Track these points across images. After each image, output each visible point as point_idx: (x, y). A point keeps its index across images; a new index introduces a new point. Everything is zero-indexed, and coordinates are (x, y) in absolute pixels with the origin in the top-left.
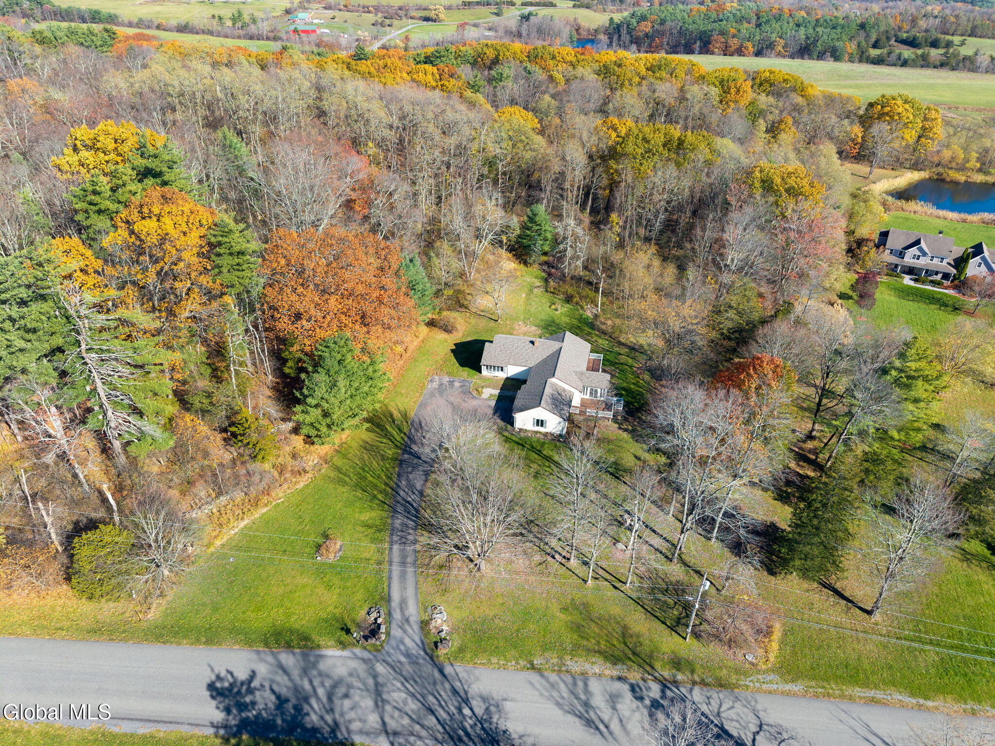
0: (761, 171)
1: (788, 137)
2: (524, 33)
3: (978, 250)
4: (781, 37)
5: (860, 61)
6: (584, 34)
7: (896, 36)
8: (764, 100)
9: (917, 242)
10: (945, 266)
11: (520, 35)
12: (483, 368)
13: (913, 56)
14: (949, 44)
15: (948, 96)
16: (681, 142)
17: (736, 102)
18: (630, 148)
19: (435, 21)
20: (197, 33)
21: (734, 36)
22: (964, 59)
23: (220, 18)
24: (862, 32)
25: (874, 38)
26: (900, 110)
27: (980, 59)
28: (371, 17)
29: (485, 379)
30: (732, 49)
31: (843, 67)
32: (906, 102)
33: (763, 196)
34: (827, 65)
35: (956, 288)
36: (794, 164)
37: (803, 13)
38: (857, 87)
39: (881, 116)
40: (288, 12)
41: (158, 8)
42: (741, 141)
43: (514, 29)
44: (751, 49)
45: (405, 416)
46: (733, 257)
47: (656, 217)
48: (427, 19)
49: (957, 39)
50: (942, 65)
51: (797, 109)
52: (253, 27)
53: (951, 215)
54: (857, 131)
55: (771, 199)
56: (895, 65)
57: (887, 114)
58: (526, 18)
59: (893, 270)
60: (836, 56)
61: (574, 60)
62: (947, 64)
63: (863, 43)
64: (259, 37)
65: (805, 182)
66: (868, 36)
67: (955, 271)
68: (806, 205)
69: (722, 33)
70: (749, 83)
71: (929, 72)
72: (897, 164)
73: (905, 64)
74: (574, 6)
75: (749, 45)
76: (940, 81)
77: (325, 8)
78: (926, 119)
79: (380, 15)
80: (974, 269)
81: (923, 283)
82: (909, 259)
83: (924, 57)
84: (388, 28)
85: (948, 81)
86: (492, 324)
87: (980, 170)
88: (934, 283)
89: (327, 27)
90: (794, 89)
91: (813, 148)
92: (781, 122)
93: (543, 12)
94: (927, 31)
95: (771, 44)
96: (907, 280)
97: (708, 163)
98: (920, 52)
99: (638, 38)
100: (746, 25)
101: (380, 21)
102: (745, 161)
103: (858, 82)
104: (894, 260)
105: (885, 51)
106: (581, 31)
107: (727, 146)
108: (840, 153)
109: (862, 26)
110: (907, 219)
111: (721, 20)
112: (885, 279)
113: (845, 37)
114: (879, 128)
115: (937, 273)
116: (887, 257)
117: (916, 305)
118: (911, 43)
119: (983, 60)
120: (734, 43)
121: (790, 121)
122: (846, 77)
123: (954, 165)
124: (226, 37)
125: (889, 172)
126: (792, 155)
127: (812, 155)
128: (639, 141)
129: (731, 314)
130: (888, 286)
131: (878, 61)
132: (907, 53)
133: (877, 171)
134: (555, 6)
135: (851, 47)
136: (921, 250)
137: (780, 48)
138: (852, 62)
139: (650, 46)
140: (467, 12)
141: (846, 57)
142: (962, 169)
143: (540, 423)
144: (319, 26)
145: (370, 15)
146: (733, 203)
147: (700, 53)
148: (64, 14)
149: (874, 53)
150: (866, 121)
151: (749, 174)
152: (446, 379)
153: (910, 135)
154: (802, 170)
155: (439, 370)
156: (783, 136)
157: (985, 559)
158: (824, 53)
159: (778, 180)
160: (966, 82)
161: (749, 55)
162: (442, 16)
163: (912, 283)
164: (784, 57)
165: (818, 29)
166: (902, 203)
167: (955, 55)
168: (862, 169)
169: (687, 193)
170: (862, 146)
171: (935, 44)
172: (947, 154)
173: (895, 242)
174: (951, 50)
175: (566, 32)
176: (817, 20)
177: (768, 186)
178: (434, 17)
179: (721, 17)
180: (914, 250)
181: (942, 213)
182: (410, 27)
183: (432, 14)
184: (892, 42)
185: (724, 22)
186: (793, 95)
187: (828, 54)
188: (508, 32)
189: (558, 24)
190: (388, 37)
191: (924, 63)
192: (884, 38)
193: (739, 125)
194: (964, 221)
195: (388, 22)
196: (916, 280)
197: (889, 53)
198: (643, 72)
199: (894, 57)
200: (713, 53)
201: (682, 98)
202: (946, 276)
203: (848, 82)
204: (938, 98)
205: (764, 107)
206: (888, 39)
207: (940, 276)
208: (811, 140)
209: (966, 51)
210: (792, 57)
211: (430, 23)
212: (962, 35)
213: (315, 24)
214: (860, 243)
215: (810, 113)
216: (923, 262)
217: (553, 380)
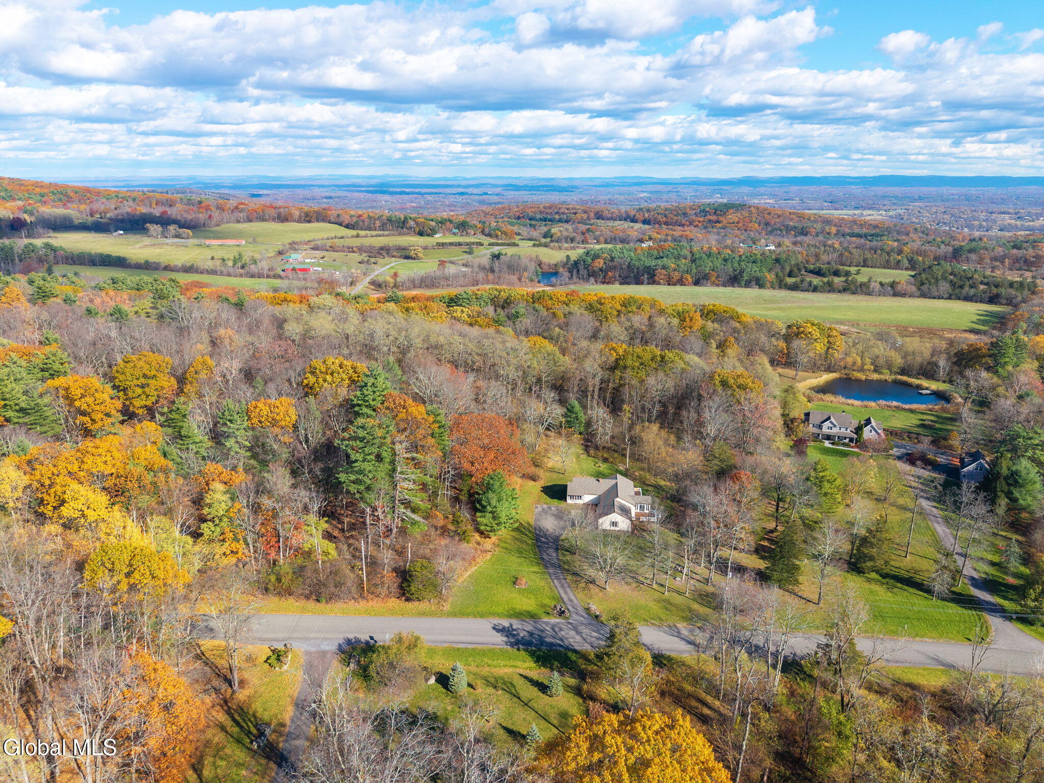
0: (719, 376)
1: (733, 351)
2: (496, 269)
3: (868, 422)
4: (713, 270)
5: (780, 287)
6: (546, 268)
7: (805, 267)
8: (710, 326)
9: (829, 418)
10: (849, 433)
11: (492, 271)
12: (568, 498)
13: (821, 284)
14: (847, 274)
15: (851, 315)
16: (663, 357)
17: (691, 327)
18: (629, 362)
19: (414, 259)
20: (202, 273)
21: (675, 270)
22: (861, 285)
23: (223, 260)
24: (777, 265)
25: (788, 270)
26: (810, 330)
27: (873, 284)
28: (356, 257)
29: (570, 505)
30: (674, 280)
31: (767, 293)
32: (813, 325)
33: (724, 390)
34: (753, 292)
35: (857, 447)
36: (740, 370)
37: (729, 251)
38: (780, 309)
39: (797, 335)
40: (280, 253)
41: (158, 251)
42: (699, 355)
43: (488, 267)
44: (690, 280)
45: (529, 524)
46: (711, 429)
47: (654, 407)
48: (407, 257)
49: (853, 269)
50: (844, 290)
51: (735, 330)
52: (253, 266)
53: (856, 403)
54: (782, 344)
55: (729, 393)
56: (807, 290)
57: (802, 332)
58: (496, 257)
59: (816, 437)
60: (760, 283)
61: (566, 300)
62: (848, 289)
63: (780, 274)
64: (260, 276)
65: (749, 380)
66: (783, 268)
67: (856, 436)
68: (753, 395)
69: (664, 267)
70: (698, 314)
71: (834, 296)
72: (814, 367)
73: (815, 289)
74: (534, 245)
75: (689, 277)
76: (844, 304)
77: (313, 249)
78: (829, 336)
79: (365, 255)
80: (867, 433)
81: (837, 445)
82: (825, 429)
83: (830, 284)
84: (373, 265)
85: (850, 303)
86: (561, 476)
87: (875, 371)
88: (844, 445)
89: (319, 265)
90: (732, 318)
91: (752, 358)
92: (726, 340)
93: (510, 251)
94: (829, 263)
95: (706, 275)
96: (827, 444)
97: (683, 371)
98: (825, 280)
99: (594, 272)
100: (684, 261)
101: (366, 259)
102: (708, 369)
103: (781, 305)
104: (816, 430)
105: (798, 279)
106: (543, 265)
107: (693, 359)
108: (772, 362)
109: (777, 260)
110: (826, 407)
111: (662, 258)
112: (812, 444)
113: (764, 270)
114: (796, 343)
115: (845, 438)
116: (811, 429)
117: (834, 458)
118: (818, 273)
119: (875, 286)
120: (676, 276)
121: (732, 340)
122: (771, 301)
123: (855, 368)
124: (229, 275)
125: (810, 374)
126: (738, 364)
127: (752, 364)
128: (635, 359)
129: (716, 462)
130: (815, 448)
131: (794, 288)
132: (816, 281)
133: (801, 374)
134: (518, 245)
135: (770, 277)
136: (831, 422)
137: (713, 279)
138: (774, 289)
139: (604, 277)
140: (442, 251)
141: (768, 285)
142: (862, 370)
143: (614, 524)
144: (313, 264)
145: (355, 255)
146: (705, 395)
147: (649, 284)
148: (75, 259)
149: (790, 281)
150: (787, 338)
151: (712, 378)
152: (545, 506)
153: (820, 347)
154: (746, 373)
155: (538, 502)
156: (729, 351)
157: (879, 581)
158: (750, 282)
159: (732, 381)
160: (864, 304)
161: (689, 285)
162: (420, 255)
163: (830, 446)
164: (718, 285)
165: (742, 263)
166: (821, 396)
167: (854, 282)
168: (790, 372)
169: (672, 390)
170: (788, 354)
171: (836, 273)
172: (849, 360)
173: (815, 419)
174: (850, 278)
175: (532, 267)
176: (740, 256)
177: (724, 384)
178: (414, 256)
179: (662, 255)
180: (827, 424)
181: (850, 401)
182: (393, 264)
183: (412, 253)
184: (803, 272)
185: (665, 259)
186: (732, 322)
187: (753, 283)
188: (482, 268)
189: (524, 261)
190: (376, 273)
191: (830, 288)
192: (795, 269)
193: (697, 344)
194: (866, 407)
195: (373, 260)
196: (833, 444)
197: (802, 281)
198: (619, 308)
199: (805, 284)
200: (659, 284)
201: (651, 325)
202: (851, 440)
203: (774, 306)
204: (843, 317)
205: (711, 330)
206: (799, 270)
207: (847, 440)
208: (749, 353)
209: (861, 279)
210: (724, 285)
211: (410, 261)
212: (857, 266)
213: (307, 263)
214: (793, 420)
215: (746, 334)
216: (835, 431)
217: (618, 499)
